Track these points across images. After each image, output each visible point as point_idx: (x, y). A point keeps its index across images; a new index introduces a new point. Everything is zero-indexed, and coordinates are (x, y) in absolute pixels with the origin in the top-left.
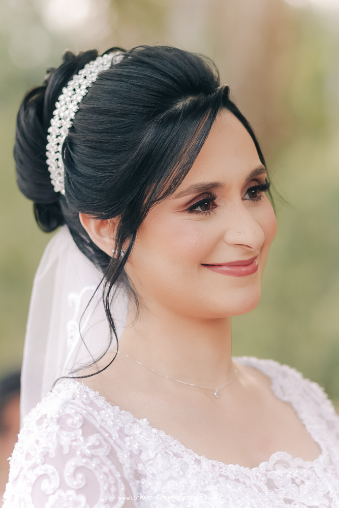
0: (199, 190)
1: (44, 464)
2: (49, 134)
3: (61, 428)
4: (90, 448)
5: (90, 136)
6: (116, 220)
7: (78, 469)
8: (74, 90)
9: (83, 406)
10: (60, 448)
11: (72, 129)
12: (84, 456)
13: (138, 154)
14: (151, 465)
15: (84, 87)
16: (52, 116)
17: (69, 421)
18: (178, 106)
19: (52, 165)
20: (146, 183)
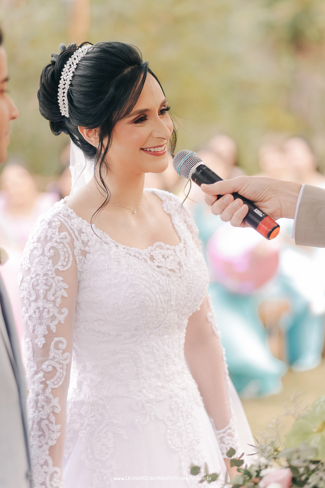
0: (139, 113)
1: (38, 242)
2: (59, 88)
3: (49, 227)
4: (60, 238)
5: (82, 89)
6: (98, 129)
7: (52, 248)
8: (70, 65)
9: (63, 217)
10: (46, 236)
11: (71, 85)
12: (56, 242)
13: (109, 97)
14: (93, 248)
15: (75, 64)
16: (60, 79)
17: (54, 224)
18: (129, 69)
19: (60, 103)
20: (113, 110)
